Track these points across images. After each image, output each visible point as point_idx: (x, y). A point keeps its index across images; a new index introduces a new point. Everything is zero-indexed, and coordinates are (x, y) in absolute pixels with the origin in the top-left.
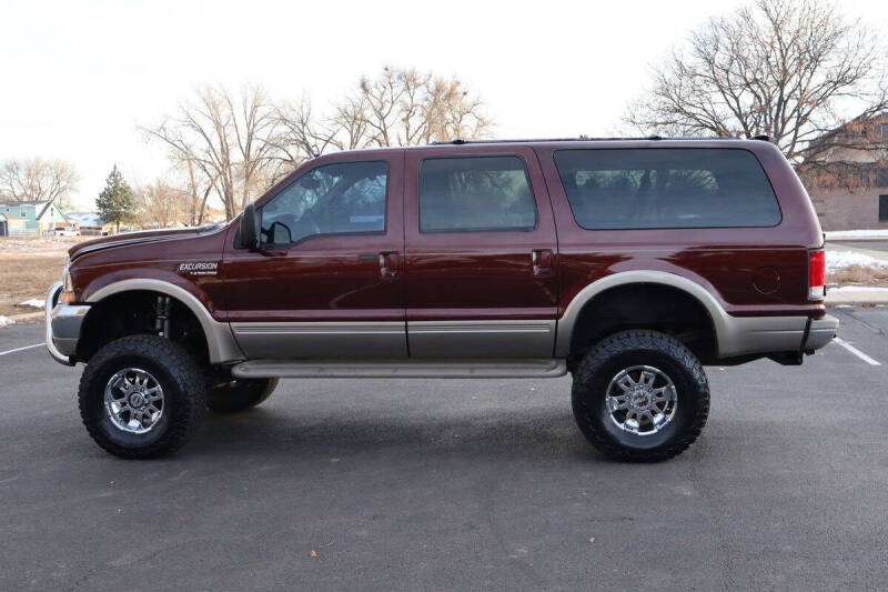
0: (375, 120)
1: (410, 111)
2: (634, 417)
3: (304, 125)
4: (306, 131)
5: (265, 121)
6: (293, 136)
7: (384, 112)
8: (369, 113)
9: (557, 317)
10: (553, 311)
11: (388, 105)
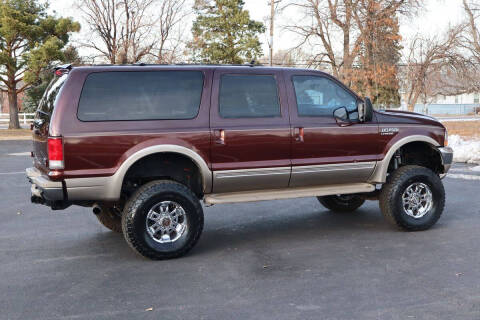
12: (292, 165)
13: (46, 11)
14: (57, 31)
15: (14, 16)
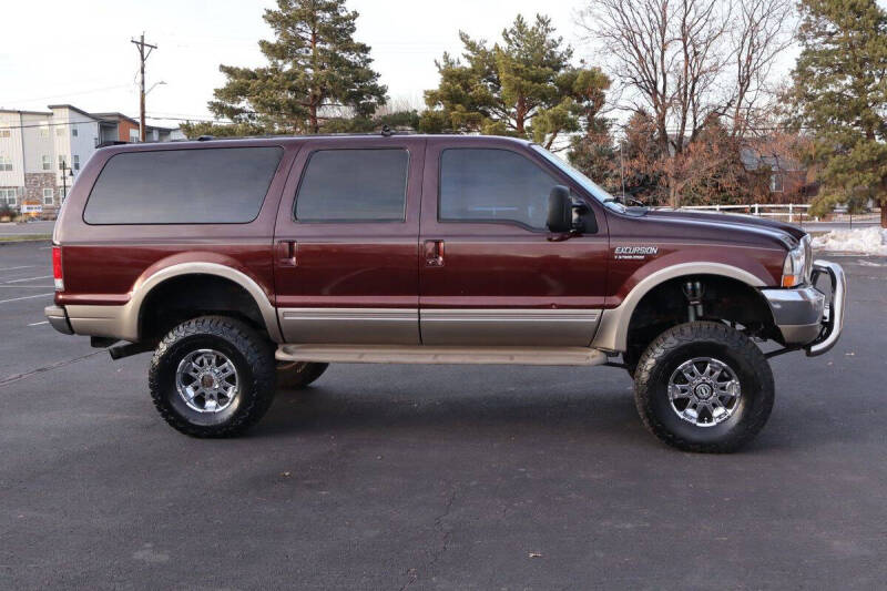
12: (420, 307)
13: (569, 61)
14: (576, 89)
15: (517, 71)
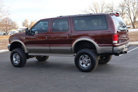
0: (127, 6)
1: (134, 4)
2: (85, 64)
3: (112, 8)
4: (113, 9)
5: (105, 8)
6: (110, 10)
7: (129, 4)
8: (126, 5)
9: (71, 46)
10: (70, 45)
11: (130, 3)
